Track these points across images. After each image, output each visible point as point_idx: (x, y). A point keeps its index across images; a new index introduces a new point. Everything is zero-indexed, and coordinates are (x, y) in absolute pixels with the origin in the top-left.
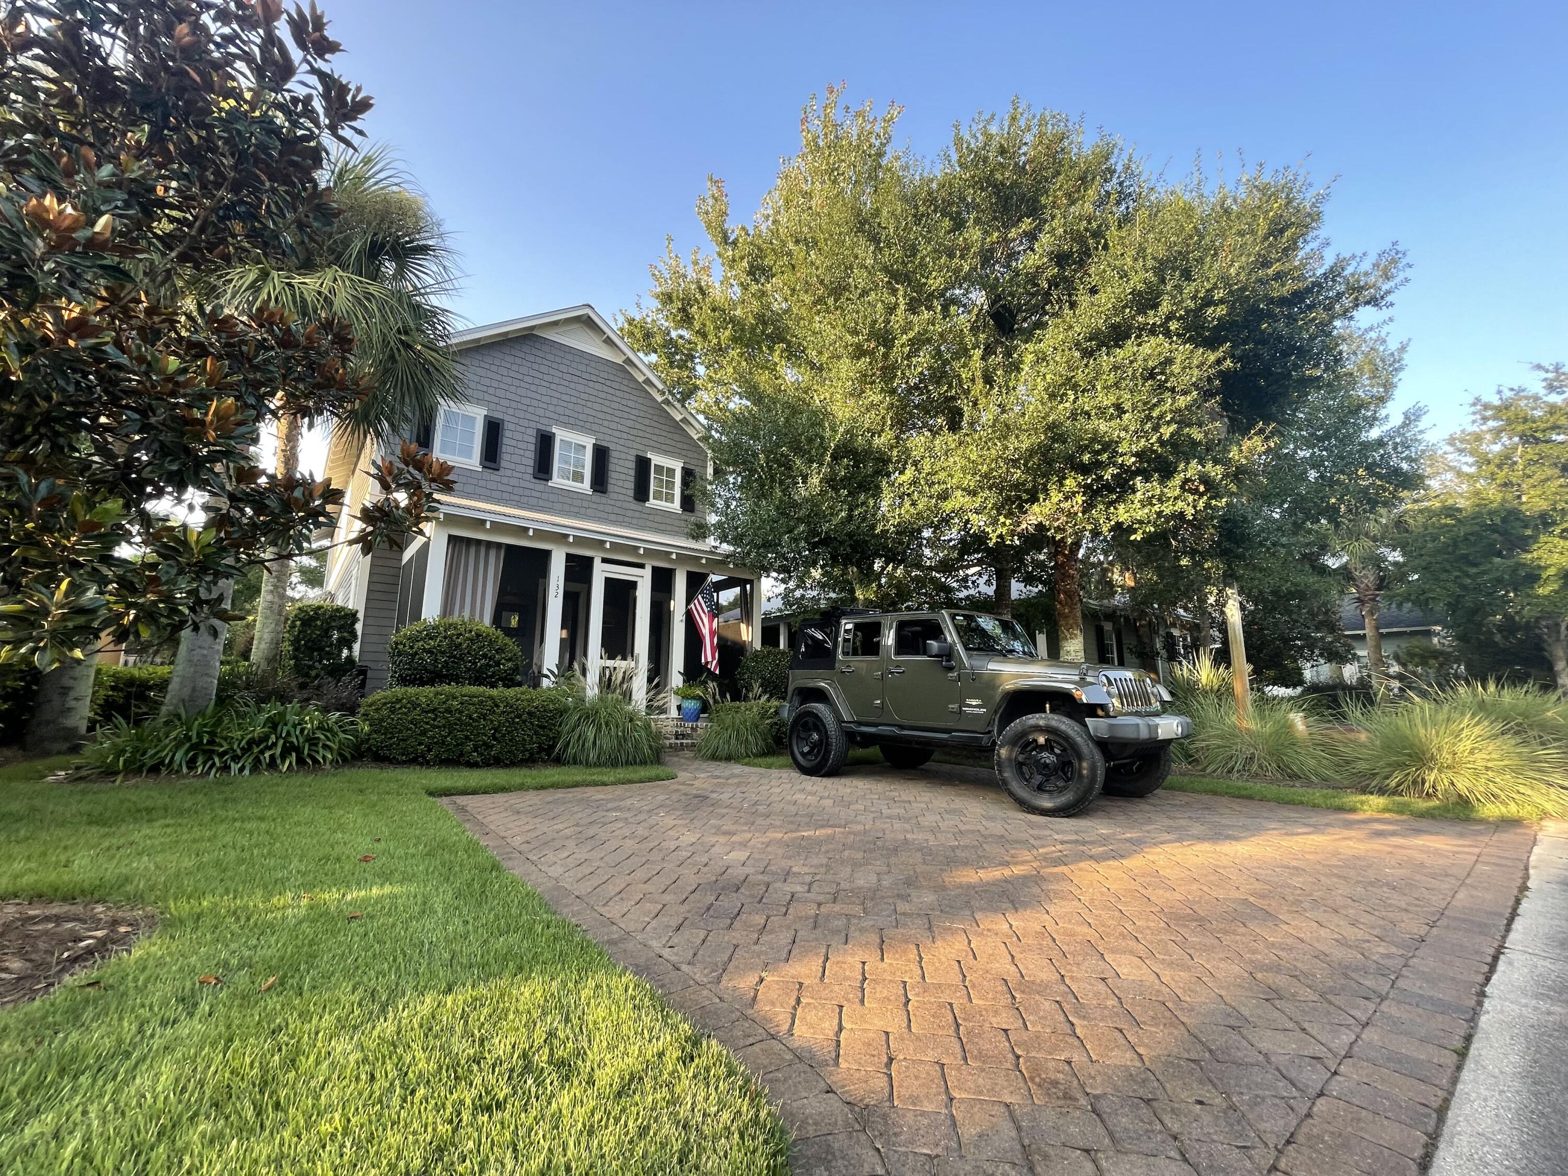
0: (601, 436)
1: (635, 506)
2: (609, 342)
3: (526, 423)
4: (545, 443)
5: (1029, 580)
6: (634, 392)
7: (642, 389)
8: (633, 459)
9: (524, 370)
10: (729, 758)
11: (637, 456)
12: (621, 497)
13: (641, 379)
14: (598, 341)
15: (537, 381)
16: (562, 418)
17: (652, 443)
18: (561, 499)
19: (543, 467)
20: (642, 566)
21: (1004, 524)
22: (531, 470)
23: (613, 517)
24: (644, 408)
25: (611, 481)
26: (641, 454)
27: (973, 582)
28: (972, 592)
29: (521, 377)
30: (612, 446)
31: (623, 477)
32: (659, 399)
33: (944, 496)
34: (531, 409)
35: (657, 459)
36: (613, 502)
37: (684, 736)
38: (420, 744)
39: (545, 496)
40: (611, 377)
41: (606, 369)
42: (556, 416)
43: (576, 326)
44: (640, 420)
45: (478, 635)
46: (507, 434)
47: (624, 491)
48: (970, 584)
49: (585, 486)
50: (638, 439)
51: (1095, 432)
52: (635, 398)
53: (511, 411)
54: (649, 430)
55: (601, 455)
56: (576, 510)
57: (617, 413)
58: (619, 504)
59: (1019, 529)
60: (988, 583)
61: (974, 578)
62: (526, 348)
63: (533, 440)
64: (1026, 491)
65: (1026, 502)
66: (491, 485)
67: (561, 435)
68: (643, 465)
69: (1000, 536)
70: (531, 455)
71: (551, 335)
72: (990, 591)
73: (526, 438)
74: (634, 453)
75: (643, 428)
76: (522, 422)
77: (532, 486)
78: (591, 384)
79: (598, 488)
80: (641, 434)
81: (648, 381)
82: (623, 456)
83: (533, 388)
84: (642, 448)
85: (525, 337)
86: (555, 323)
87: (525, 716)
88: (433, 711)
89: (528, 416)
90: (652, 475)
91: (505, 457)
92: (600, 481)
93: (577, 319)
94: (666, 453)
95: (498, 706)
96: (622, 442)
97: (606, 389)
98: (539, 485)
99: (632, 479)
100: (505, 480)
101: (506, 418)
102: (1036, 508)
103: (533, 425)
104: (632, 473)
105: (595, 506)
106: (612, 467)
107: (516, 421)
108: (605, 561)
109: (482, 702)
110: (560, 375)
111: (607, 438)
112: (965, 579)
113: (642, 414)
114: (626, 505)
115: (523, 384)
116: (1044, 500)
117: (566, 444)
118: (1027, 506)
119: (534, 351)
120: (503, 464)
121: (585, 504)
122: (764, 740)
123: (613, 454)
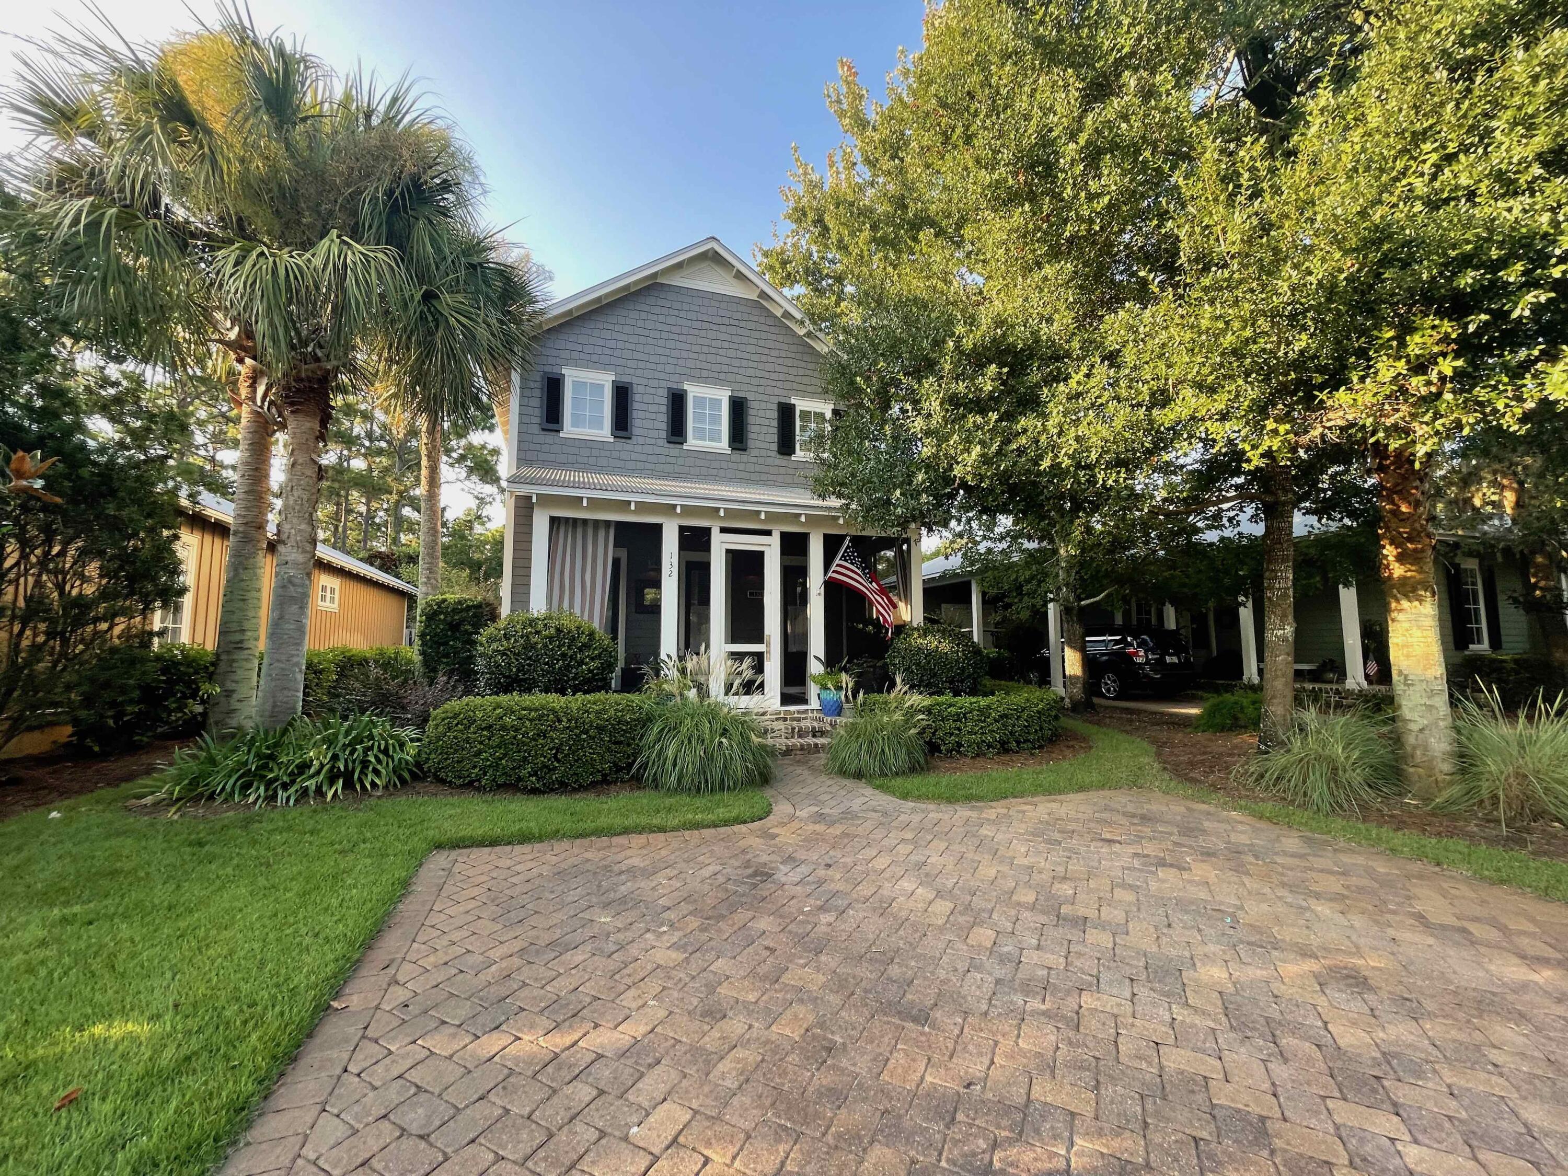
0: (737, 386)
1: (781, 461)
2: (740, 276)
3: (655, 383)
4: (677, 401)
5: (1323, 510)
6: (773, 330)
7: (781, 324)
8: (775, 407)
9: (649, 325)
10: (858, 775)
11: (780, 404)
12: (764, 453)
13: (779, 313)
14: (729, 277)
15: (665, 335)
16: (693, 373)
17: (795, 386)
18: (698, 462)
19: (677, 429)
20: (768, 533)
21: (1275, 432)
22: (664, 434)
23: (754, 477)
24: (785, 347)
25: (751, 435)
26: (783, 400)
27: (1230, 520)
28: (1228, 533)
29: (647, 333)
30: (750, 396)
31: (764, 429)
32: (802, 332)
33: (1162, 399)
34: (660, 367)
35: (801, 404)
36: (754, 460)
37: (822, 733)
38: (474, 767)
39: (680, 461)
40: (745, 317)
41: (741, 308)
42: (687, 371)
43: (704, 265)
44: (780, 361)
45: (559, 630)
46: (637, 397)
47: (766, 445)
48: (1225, 520)
49: (723, 445)
50: (779, 384)
51: (1490, 224)
52: (774, 337)
53: (639, 372)
54: (793, 371)
55: (738, 408)
56: (715, 472)
57: (755, 357)
58: (761, 460)
59: (1305, 439)
60: (1254, 519)
61: (1232, 514)
62: (651, 300)
63: (665, 401)
64: (1321, 370)
65: (1321, 388)
66: (624, 456)
67: (693, 391)
68: (786, 413)
69: (1268, 454)
70: (664, 418)
71: (677, 281)
72: (1259, 529)
73: (658, 400)
74: (776, 400)
75: (785, 370)
76: (651, 383)
77: (666, 451)
78: (723, 328)
79: (738, 445)
80: (782, 377)
81: (787, 314)
82: (764, 405)
83: (661, 343)
84: (785, 393)
85: (648, 288)
86: (679, 266)
87: (592, 732)
88: (489, 728)
89: (658, 375)
90: (798, 423)
91: (637, 423)
92: (738, 437)
93: (703, 256)
94: (813, 395)
95: (560, 721)
96: (761, 389)
97: (740, 331)
98: (674, 450)
99: (775, 431)
100: (638, 448)
101: (635, 380)
102: (1342, 395)
103: (664, 384)
104: (775, 423)
105: (735, 466)
106: (751, 420)
107: (645, 382)
108: (724, 530)
109: (542, 716)
110: (689, 323)
111: (744, 387)
112: (1217, 516)
113: (783, 354)
114: (770, 461)
115: (650, 341)
116: (1362, 379)
117: (699, 401)
118: (1323, 396)
119: (660, 302)
120: (635, 431)
121: (724, 465)
122: (909, 753)
123: (753, 405)
